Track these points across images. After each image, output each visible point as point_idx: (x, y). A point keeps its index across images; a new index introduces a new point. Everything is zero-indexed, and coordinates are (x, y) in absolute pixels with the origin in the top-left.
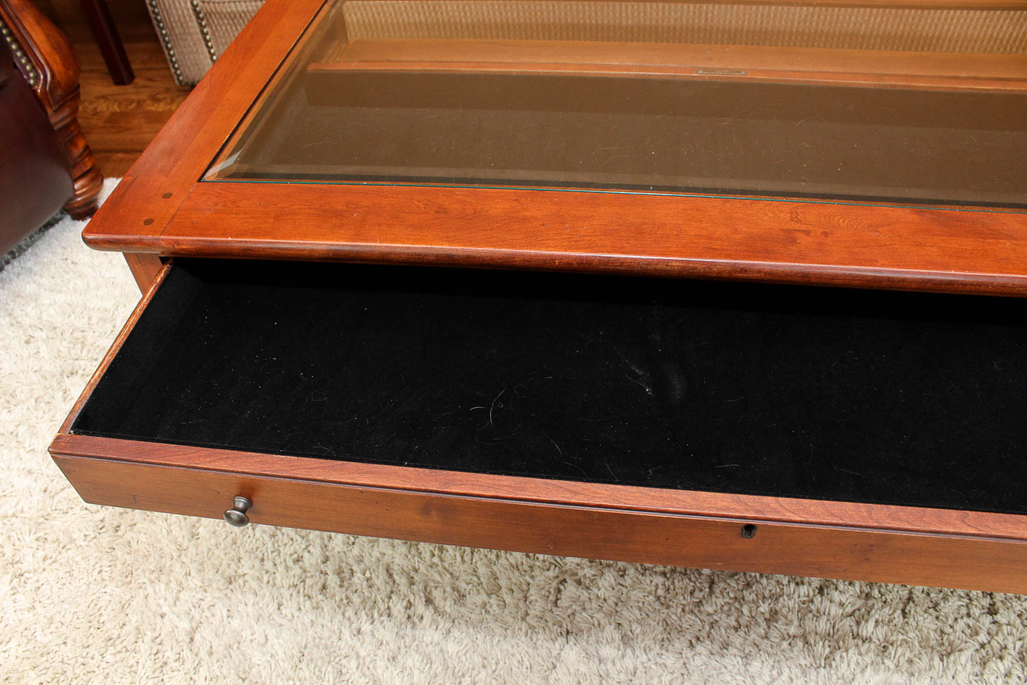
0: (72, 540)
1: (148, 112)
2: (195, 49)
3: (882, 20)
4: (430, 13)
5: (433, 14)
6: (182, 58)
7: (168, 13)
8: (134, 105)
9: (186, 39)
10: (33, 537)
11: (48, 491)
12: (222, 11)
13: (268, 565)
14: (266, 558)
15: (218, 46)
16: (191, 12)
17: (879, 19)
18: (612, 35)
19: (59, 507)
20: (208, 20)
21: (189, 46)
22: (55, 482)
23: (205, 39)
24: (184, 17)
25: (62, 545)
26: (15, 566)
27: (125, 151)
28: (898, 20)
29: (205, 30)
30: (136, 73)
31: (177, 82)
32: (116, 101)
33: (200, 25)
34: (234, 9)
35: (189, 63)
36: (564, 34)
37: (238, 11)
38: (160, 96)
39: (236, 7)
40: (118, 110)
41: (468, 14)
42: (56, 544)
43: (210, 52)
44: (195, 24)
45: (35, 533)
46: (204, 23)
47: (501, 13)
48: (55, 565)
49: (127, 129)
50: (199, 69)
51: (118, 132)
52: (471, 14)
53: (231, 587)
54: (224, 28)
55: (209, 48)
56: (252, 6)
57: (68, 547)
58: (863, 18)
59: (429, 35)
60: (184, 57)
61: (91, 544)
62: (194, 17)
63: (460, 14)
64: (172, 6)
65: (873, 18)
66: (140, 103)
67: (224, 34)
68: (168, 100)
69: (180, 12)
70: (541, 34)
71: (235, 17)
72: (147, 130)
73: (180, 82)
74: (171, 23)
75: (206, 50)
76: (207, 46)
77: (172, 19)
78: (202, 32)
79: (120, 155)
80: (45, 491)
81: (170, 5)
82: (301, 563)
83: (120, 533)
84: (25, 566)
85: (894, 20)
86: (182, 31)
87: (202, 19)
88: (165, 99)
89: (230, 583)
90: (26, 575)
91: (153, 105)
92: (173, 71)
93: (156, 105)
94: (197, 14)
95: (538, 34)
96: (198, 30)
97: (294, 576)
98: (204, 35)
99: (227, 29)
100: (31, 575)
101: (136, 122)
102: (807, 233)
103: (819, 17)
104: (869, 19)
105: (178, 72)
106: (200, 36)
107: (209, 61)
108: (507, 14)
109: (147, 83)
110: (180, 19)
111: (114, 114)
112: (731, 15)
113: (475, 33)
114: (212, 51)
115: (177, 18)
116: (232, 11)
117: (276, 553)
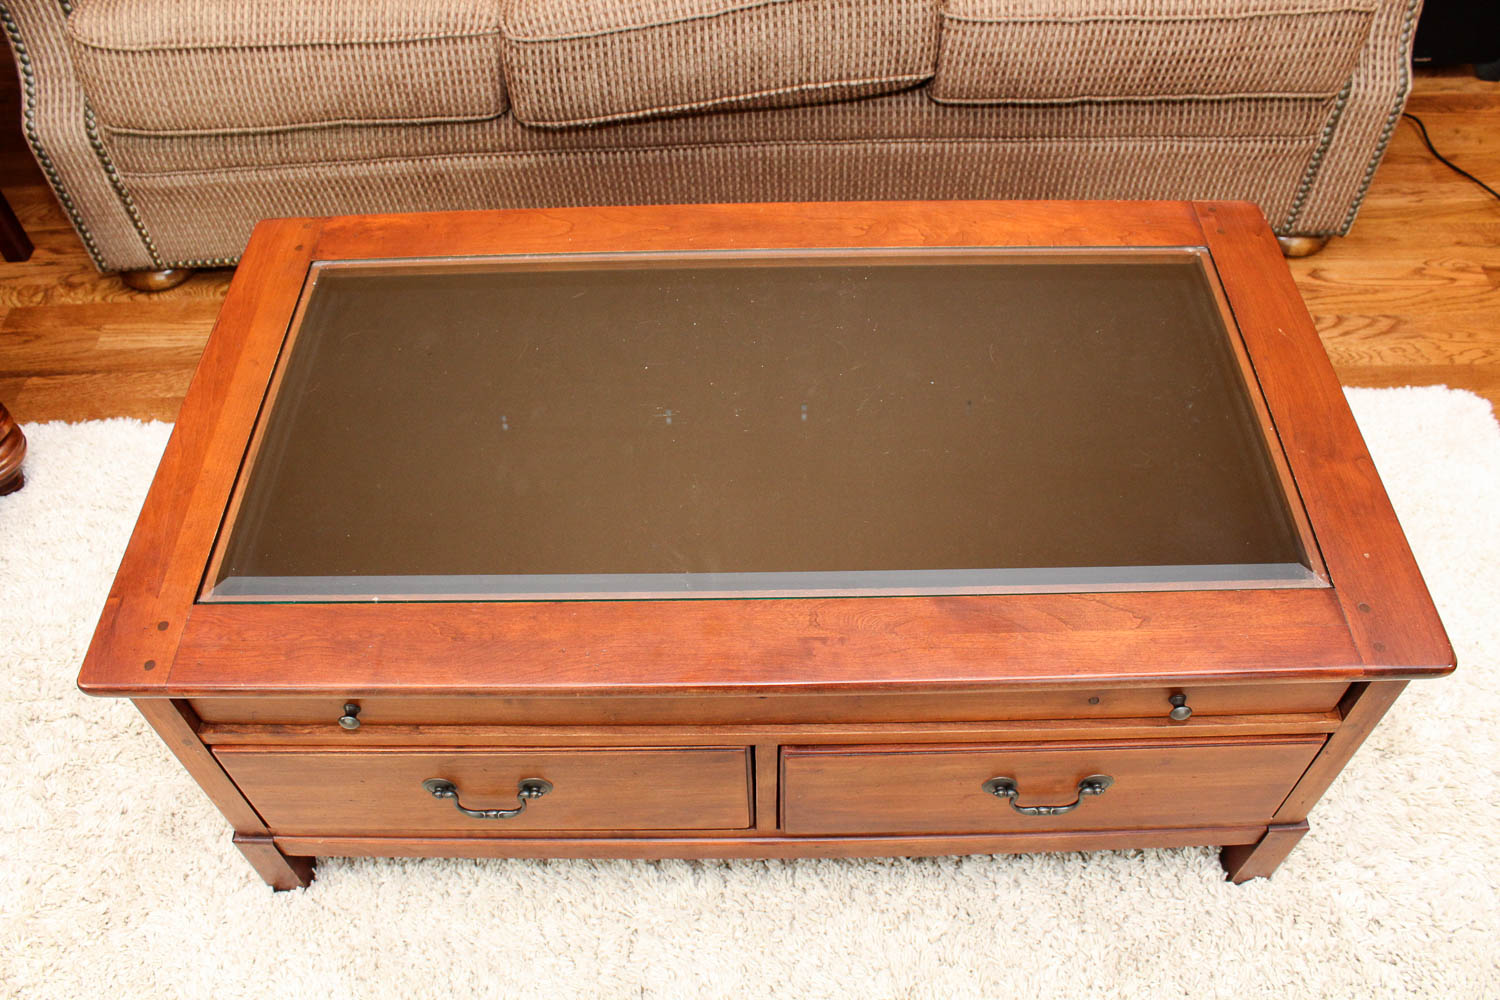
0: (74, 941)
1: (62, 307)
2: (120, 232)
3: (994, 167)
4: (430, 184)
5: (434, 184)
6: (103, 242)
7: (78, 192)
8: (39, 298)
9: (107, 221)
10: (25, 943)
11: (32, 882)
12: (152, 187)
13: (312, 947)
14: (307, 938)
15: (152, 227)
16: (110, 189)
17: (990, 166)
18: (664, 197)
19: (50, 901)
20: (134, 197)
21: (112, 227)
22: (39, 870)
23: (132, 218)
24: (101, 196)
25: (62, 949)
26: (9, 981)
27: (40, 374)
28: (1013, 166)
29: (131, 208)
30: (33, 239)
31: (99, 270)
32: (14, 289)
33: (125, 202)
34: (169, 185)
35: (113, 249)
36: (604, 199)
37: (175, 187)
38: (76, 279)
39: (171, 182)
40: (19, 305)
41: (479, 183)
42: (55, 948)
43: (140, 233)
44: (118, 202)
45: (26, 938)
46: (129, 200)
47: (520, 181)
48: (58, 974)
49: (38, 337)
50: (128, 255)
51: (26, 342)
52: (482, 182)
53: (273, 977)
54: (157, 206)
55: (140, 230)
56: (193, 181)
57: (69, 950)
58: (972, 166)
59: (431, 206)
60: (106, 241)
61: (98, 943)
62: (114, 195)
63: (468, 182)
64: (83, 184)
65: (983, 166)
66: (48, 292)
67: (158, 213)
68: (88, 286)
69: (95, 191)
70: (574, 200)
71: (171, 192)
72: (67, 337)
73: (103, 269)
74: (84, 204)
75: (135, 231)
76: (136, 226)
77: (84, 199)
78: (128, 211)
79: (35, 380)
80: (28, 882)
81: (80, 183)
82: (347, 940)
83: (131, 926)
84: (21, 981)
85: (1009, 166)
86: (100, 213)
87: (127, 196)
88: (83, 284)
89: (271, 973)
90: (24, 991)
91: (68, 295)
92: (92, 256)
93: (72, 294)
94: (119, 191)
95: (570, 200)
96: (122, 209)
97: (342, 957)
98: (131, 214)
99: (161, 207)
100: (31, 990)
101: (49, 324)
102: (824, 640)
103: (918, 167)
104: (979, 166)
105: (100, 258)
106: (126, 216)
107: (142, 244)
108: (528, 180)
109: (54, 257)
110: (96, 199)
111: (15, 311)
112: (810, 169)
113: (489, 203)
114: (144, 232)
115: (91, 198)
116: (166, 187)
117: (318, 932)
